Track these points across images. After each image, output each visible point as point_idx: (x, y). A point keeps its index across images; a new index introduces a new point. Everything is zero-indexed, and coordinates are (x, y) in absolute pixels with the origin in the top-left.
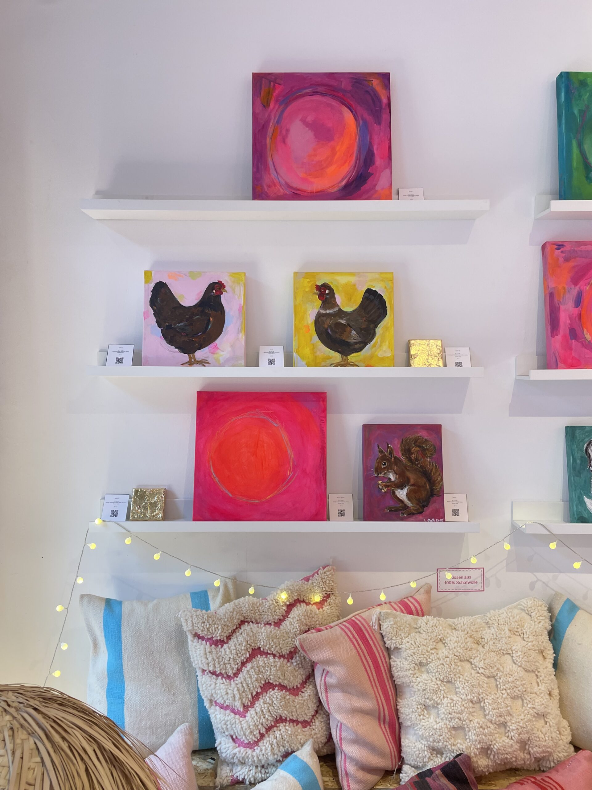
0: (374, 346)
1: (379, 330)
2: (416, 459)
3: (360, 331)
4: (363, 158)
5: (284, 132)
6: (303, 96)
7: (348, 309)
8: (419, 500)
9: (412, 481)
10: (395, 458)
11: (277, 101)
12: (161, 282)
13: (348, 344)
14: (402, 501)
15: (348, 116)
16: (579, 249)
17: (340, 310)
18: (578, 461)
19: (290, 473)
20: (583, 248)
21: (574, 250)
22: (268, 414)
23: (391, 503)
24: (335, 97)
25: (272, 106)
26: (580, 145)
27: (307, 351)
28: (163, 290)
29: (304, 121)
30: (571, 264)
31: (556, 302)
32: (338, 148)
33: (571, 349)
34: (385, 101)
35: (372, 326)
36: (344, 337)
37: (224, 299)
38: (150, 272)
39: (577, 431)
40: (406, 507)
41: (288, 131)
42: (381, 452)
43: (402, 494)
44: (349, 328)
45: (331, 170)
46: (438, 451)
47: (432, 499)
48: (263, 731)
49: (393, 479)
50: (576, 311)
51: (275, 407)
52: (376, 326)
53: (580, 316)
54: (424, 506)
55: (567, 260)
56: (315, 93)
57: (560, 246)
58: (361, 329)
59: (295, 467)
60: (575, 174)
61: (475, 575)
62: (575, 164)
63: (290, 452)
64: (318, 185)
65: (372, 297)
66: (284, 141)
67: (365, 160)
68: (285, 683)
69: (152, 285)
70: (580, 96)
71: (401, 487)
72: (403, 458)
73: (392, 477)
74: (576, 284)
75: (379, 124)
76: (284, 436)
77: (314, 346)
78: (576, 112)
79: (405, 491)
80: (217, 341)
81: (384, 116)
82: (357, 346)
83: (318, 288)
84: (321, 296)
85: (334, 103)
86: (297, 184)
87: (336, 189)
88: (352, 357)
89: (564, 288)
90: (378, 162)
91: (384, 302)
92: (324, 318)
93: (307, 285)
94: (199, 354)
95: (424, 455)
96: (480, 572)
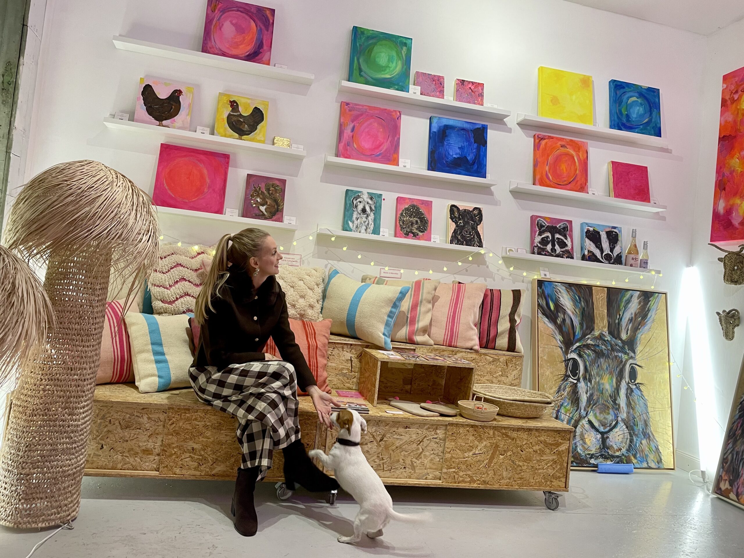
0: (256, 134)
1: (259, 127)
2: (272, 194)
3: (249, 126)
4: (258, 44)
5: (221, 25)
6: (233, 10)
7: (245, 114)
8: (271, 212)
9: (268, 203)
10: (262, 191)
11: (219, 10)
12: (148, 85)
13: (243, 131)
14: (262, 212)
15: (253, 24)
16: (356, 107)
17: (241, 114)
18: (348, 205)
19: (206, 190)
20: (358, 107)
21: (354, 107)
22: (198, 160)
23: (257, 212)
24: (247, 14)
25: (216, 11)
26: (358, 60)
27: (221, 131)
28: (149, 89)
29: (231, 22)
30: (352, 113)
31: (343, 128)
32: (246, 38)
33: (347, 150)
34: (271, 21)
35: (256, 124)
36: (241, 127)
37: (181, 98)
38: (144, 79)
39: (349, 192)
40: (264, 215)
41: (223, 25)
42: (255, 188)
43: (263, 208)
44: (244, 123)
45: (241, 47)
46: (283, 192)
47: (278, 213)
48: (178, 297)
49: (259, 201)
50: (351, 134)
51: (202, 157)
52: (258, 125)
53: (353, 136)
54: (272, 216)
55: (350, 111)
56: (238, 11)
57: (347, 104)
58: (250, 125)
59: (209, 187)
60: (354, 71)
61: (297, 258)
62: (355, 68)
63: (208, 180)
64: (234, 52)
65: (257, 111)
66: (220, 29)
67: (259, 46)
68: (192, 280)
69: (144, 85)
70: (361, 38)
71: (263, 205)
72: (265, 192)
73: (259, 200)
74: (353, 122)
75: (268, 31)
76: (205, 172)
77: (225, 129)
78: (358, 45)
79: (265, 207)
80: (175, 118)
81: (270, 28)
82: (247, 132)
83: (231, 102)
84: (231, 106)
85: (247, 17)
86: (225, 50)
87: (243, 56)
88: (244, 137)
89: (347, 123)
90: (265, 47)
91: (263, 114)
92: (232, 117)
93: (225, 100)
94: (164, 122)
95: (276, 192)
96: (299, 257)
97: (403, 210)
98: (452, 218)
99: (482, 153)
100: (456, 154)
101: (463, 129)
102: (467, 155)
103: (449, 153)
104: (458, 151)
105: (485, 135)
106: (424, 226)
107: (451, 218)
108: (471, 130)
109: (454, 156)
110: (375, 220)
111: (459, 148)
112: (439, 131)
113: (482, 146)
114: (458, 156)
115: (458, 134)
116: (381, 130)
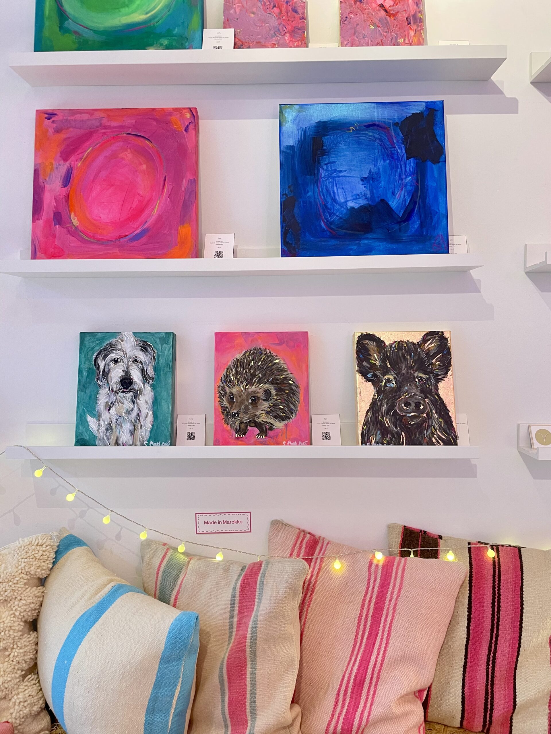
16: (73, 118)
18: (85, 374)
20: (78, 117)
21: (67, 120)
30: (62, 136)
31: (41, 180)
33: (54, 236)
39: (87, 339)
50: (64, 191)
53: (68, 197)
55: (58, 131)
57: (50, 115)
60: (47, 23)
74: (65, 160)
89: (52, 164)
97: (229, 369)
98: (363, 372)
99: (431, 183)
100: (356, 197)
101: (372, 125)
102: (389, 195)
103: (334, 200)
104: (361, 188)
105: (437, 131)
106: (288, 402)
107: (361, 372)
108: (396, 124)
109: (351, 204)
110: (156, 402)
111: (363, 179)
112: (302, 142)
113: (429, 163)
114: (362, 202)
115: (359, 143)
116: (144, 167)
